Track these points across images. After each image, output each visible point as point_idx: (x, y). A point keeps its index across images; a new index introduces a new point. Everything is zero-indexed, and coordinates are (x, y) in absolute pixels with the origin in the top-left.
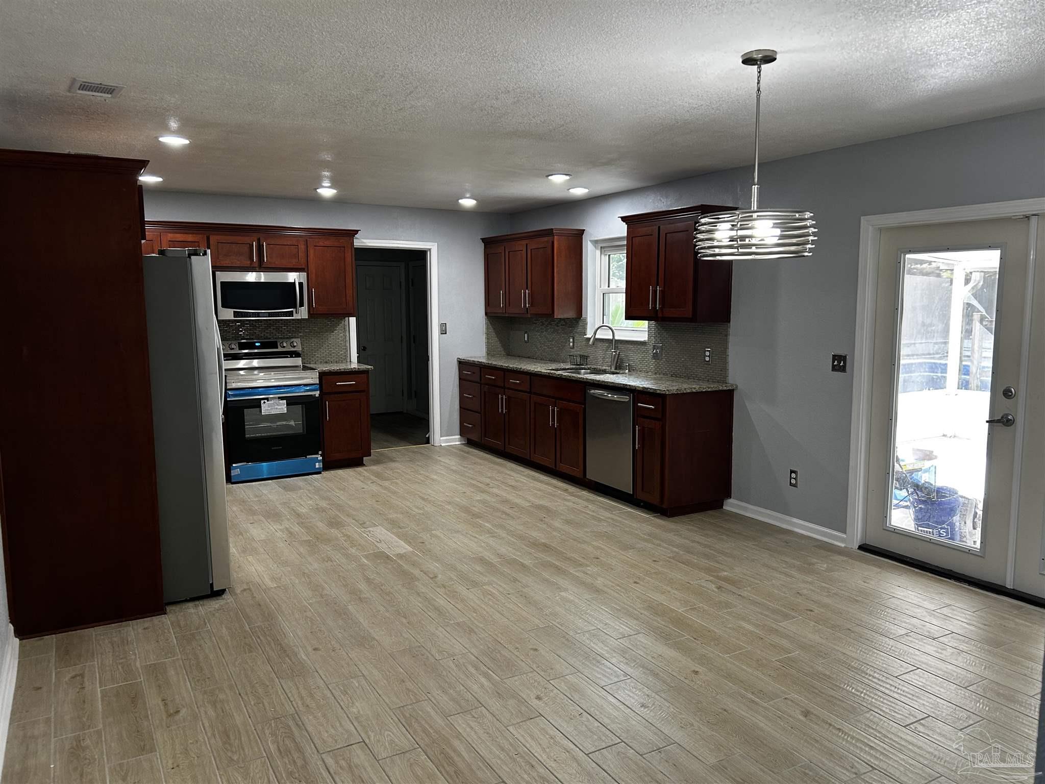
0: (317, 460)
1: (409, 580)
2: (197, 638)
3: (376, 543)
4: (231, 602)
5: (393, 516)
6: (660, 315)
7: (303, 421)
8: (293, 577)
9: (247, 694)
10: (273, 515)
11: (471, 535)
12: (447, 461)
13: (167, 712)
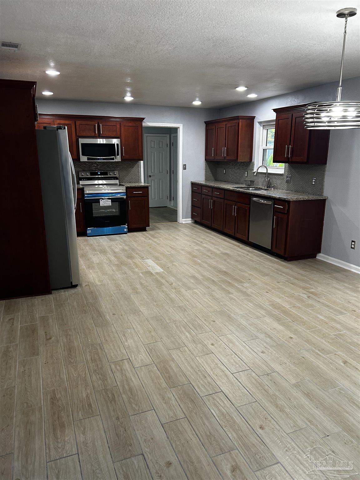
0: (125, 228)
1: (159, 284)
2: (63, 306)
3: (147, 267)
4: (80, 290)
5: (157, 254)
6: (290, 160)
7: (119, 210)
8: (108, 281)
9: (81, 333)
10: (104, 252)
11: (191, 266)
12: (185, 230)
13: (46, 338)
